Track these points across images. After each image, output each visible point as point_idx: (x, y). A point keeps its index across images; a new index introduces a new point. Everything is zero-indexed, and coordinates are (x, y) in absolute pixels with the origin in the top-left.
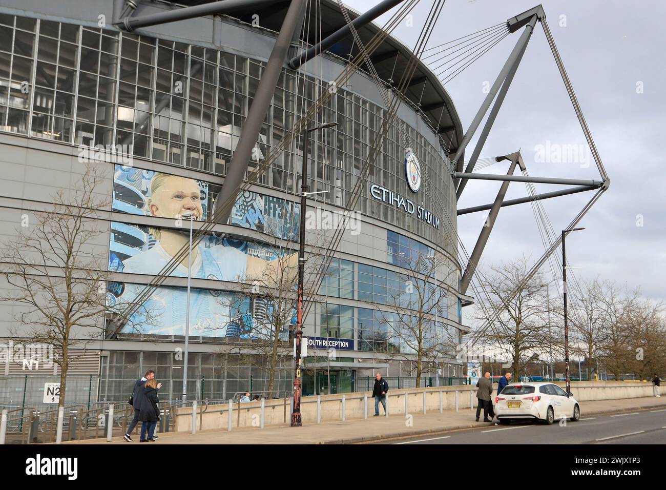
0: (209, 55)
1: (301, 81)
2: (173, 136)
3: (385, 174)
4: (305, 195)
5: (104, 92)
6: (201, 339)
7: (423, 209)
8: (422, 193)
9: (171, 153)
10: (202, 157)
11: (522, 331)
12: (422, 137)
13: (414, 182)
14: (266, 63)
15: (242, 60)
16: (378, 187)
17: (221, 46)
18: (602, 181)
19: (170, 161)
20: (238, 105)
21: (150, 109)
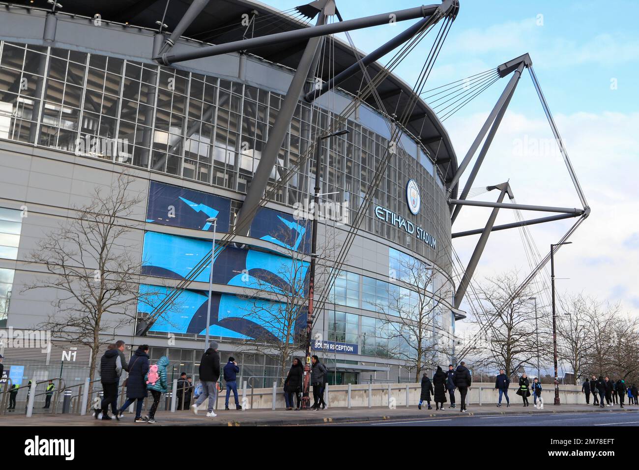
0: (235, 88)
1: (315, 112)
2: (202, 158)
3: (389, 197)
4: (318, 196)
5: (143, 119)
6: (221, 339)
7: (422, 230)
8: (421, 216)
9: (199, 173)
10: (226, 177)
11: (514, 336)
12: (421, 166)
13: (414, 206)
14: (284, 96)
15: (264, 93)
16: (382, 209)
17: (246, 80)
18: (583, 209)
19: (198, 179)
20: (260, 133)
21: (183, 133)
